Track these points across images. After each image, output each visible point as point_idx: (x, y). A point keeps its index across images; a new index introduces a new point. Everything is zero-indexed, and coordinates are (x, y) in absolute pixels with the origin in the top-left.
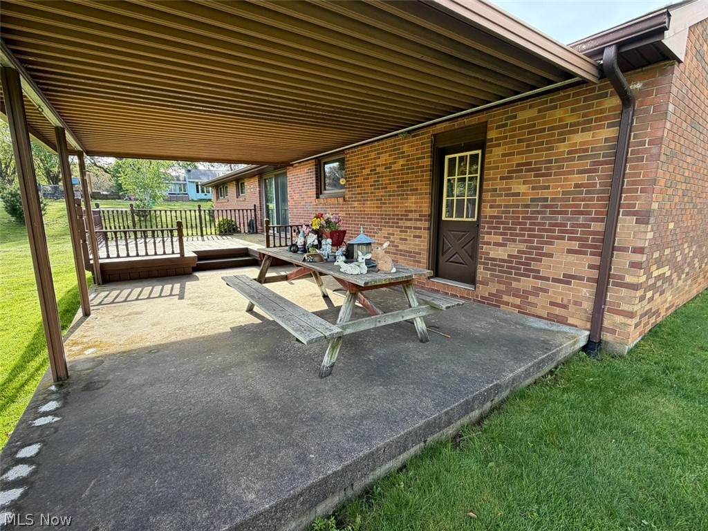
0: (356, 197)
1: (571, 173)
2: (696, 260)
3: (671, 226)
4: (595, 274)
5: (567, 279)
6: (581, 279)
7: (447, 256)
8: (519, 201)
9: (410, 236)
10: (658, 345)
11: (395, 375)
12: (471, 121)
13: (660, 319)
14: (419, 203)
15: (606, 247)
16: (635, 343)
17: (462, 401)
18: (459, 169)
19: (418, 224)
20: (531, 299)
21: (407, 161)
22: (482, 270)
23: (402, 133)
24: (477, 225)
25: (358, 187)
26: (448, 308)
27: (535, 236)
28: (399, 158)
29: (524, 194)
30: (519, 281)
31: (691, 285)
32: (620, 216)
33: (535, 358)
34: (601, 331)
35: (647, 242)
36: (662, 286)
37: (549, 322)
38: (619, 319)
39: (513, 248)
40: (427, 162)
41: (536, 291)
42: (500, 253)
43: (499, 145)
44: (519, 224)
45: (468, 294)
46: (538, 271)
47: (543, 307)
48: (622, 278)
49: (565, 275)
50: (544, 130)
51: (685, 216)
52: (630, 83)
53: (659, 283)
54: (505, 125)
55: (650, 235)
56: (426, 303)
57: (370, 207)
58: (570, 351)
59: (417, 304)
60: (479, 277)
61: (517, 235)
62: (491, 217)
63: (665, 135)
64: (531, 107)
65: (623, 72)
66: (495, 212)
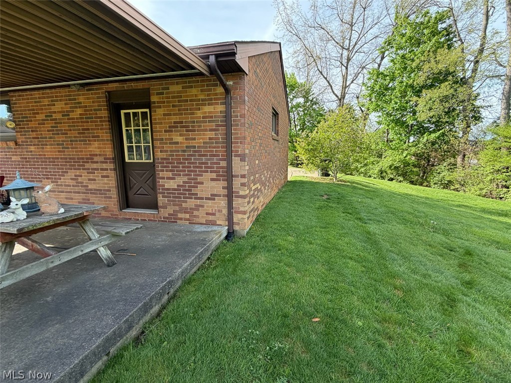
0: (31, 142)
1: (206, 130)
2: (271, 179)
3: (257, 162)
4: (225, 192)
5: (213, 197)
6: (219, 196)
7: (134, 190)
8: (179, 147)
9: (98, 176)
10: (258, 226)
11: (76, 307)
12: (137, 86)
13: (259, 212)
14: (103, 147)
15: (228, 176)
16: (249, 227)
17: (140, 305)
18: (134, 122)
19: (104, 166)
20: (195, 213)
21: (85, 111)
22: (161, 198)
23: (74, 85)
24: (153, 165)
25: (32, 131)
26: (127, 233)
27: (191, 171)
28: (76, 107)
29: (181, 143)
30: (186, 202)
31: (271, 192)
32: (233, 157)
33: (196, 253)
34: (233, 225)
35: (246, 171)
36: (257, 194)
37: (207, 226)
38: (240, 216)
39: (180, 180)
40: (104, 114)
41: (198, 207)
42: (172, 184)
43: (160, 107)
44: (181, 163)
45: (154, 217)
46: (197, 194)
47: (203, 217)
48: (238, 192)
49: (211, 195)
50: (187, 101)
51: (262, 157)
52: (227, 81)
53: (256, 193)
54: (162, 93)
55: (247, 168)
56: (108, 233)
57: (50, 151)
58: (218, 241)
59: (97, 236)
60: (160, 204)
61: (181, 171)
62: (162, 159)
63: (246, 113)
64: (177, 83)
65: (222, 73)
66: (164, 155)
